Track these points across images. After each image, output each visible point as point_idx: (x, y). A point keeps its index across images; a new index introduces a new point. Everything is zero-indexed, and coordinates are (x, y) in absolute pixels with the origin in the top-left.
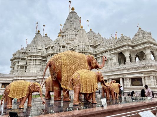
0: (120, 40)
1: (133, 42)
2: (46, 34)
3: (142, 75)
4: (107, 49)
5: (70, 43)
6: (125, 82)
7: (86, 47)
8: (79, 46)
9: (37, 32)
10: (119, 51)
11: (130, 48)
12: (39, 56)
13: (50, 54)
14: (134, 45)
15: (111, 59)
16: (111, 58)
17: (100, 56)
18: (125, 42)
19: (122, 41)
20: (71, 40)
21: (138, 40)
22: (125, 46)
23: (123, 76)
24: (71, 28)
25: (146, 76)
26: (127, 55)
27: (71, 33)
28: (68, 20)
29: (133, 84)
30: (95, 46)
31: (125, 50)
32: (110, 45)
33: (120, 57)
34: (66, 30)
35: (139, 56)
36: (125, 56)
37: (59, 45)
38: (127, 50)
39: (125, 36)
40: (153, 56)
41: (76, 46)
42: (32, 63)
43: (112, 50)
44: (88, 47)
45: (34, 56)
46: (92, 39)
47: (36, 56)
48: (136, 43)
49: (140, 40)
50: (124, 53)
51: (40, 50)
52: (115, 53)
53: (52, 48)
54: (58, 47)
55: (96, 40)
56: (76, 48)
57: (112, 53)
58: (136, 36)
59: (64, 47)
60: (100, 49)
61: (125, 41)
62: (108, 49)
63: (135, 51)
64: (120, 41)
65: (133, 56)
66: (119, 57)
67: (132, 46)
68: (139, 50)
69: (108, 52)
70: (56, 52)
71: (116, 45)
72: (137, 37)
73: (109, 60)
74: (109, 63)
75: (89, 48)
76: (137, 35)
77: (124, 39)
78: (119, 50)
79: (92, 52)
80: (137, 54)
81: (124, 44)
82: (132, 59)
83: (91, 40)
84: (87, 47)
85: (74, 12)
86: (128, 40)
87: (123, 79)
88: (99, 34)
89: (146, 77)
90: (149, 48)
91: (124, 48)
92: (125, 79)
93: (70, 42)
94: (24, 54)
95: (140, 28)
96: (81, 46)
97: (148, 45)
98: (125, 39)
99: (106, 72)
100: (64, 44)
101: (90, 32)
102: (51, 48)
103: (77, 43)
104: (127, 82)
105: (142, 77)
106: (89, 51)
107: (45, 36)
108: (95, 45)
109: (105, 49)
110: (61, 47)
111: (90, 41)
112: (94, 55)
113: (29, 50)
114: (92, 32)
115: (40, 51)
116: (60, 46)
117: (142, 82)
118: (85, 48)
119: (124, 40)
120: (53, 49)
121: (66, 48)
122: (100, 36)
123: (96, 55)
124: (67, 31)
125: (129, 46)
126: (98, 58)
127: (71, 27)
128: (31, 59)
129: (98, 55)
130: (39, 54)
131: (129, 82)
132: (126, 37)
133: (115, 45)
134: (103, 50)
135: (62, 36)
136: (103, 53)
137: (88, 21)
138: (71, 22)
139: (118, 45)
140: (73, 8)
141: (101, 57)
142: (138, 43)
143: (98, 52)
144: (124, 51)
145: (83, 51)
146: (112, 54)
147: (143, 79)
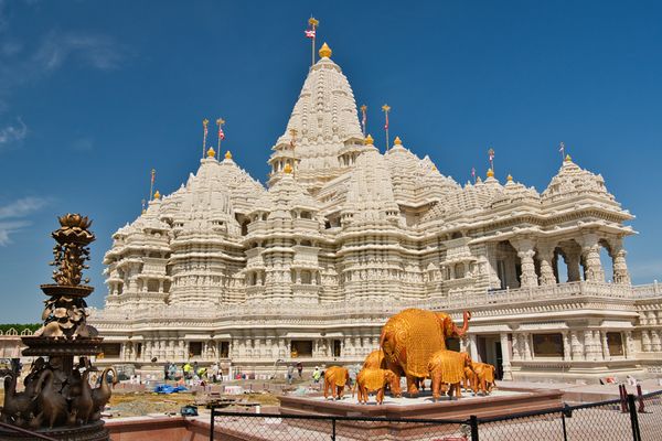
1: (546, 207)
3: (564, 326)
4: (459, 225)
8: (363, 213)
11: (535, 228)
12: (218, 245)
13: (259, 239)
15: (471, 264)
16: (472, 258)
17: (435, 248)
18: (519, 208)
19: (509, 202)
21: (561, 203)
22: (518, 221)
23: (511, 328)
24: (321, 130)
26: (525, 251)
27: (320, 149)
30: (418, 209)
31: (520, 235)
32: (471, 213)
33: (503, 256)
36: (519, 255)
37: (288, 207)
38: (526, 236)
40: (610, 255)
41: (352, 212)
42: (194, 272)
43: (476, 230)
44: (393, 216)
45: (199, 245)
46: (405, 181)
47: (206, 245)
48: (555, 213)
50: (515, 245)
51: (221, 223)
52: (485, 242)
53: (264, 218)
54: (288, 215)
56: (350, 219)
57: (475, 240)
59: (306, 215)
60: (435, 223)
61: (520, 205)
62: (464, 228)
63: (552, 238)
64: (503, 201)
65: (546, 256)
66: (498, 255)
67: (542, 220)
68: (563, 235)
69: (464, 236)
70: (278, 234)
71: (490, 216)
73: (466, 266)
74: (467, 276)
75: (396, 221)
78: (500, 235)
80: (559, 244)
81: (517, 214)
82: (541, 264)
83: (400, 184)
84: (389, 217)
85: (333, 66)
86: (529, 200)
87: (510, 337)
90: (593, 230)
91: (517, 229)
92: (515, 338)
94: (157, 235)
96: (369, 212)
97: (592, 223)
98: (519, 194)
100: (307, 204)
102: (260, 218)
106: (396, 231)
108: (415, 205)
109: (452, 227)
110: (299, 216)
112: (413, 242)
113: (182, 225)
114: (405, 151)
115: (221, 227)
116: (293, 212)
117: (563, 345)
118: (384, 220)
120: (269, 222)
121: (313, 217)
123: (420, 244)
125: (533, 220)
126: (427, 254)
127: (320, 126)
128: (191, 257)
129: (427, 246)
130: (219, 240)
133: (488, 214)
134: (444, 229)
136: (447, 239)
138: (321, 106)
141: (441, 252)
142: (561, 212)
143: (428, 235)
144: (516, 237)
145: (377, 231)
146: (477, 244)
147: (565, 339)
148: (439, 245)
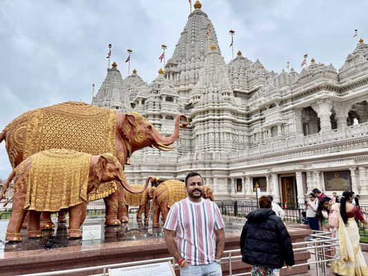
0: (305, 74)
1: (342, 78)
2: (135, 72)
3: (351, 163)
4: (273, 98)
5: (191, 89)
6: (309, 180)
7: (222, 98)
8: (206, 95)
9: (111, 67)
10: (304, 104)
11: (332, 94)
14: (343, 85)
15: (283, 125)
16: (283, 122)
17: (259, 117)
18: (318, 80)
19: (310, 77)
20: (193, 81)
21: (355, 73)
22: (317, 89)
23: (305, 167)
24: (193, 53)
25: (362, 166)
26: (324, 112)
27: (192, 65)
28: (187, 32)
29: (328, 187)
30: (249, 94)
31: (319, 99)
32: (283, 89)
33: (307, 119)
34: (180, 59)
35: (360, 113)
36: (318, 116)
37: (158, 95)
38: (324, 100)
39: (321, 63)
41: (199, 95)
43: (286, 101)
44: (227, 96)
46: (241, 76)
48: (349, 81)
49: (359, 72)
50: (315, 109)
51: (117, 108)
52: (293, 109)
53: (143, 102)
54: (157, 100)
55: (249, 79)
56: (198, 100)
57: (285, 108)
58: (349, 61)
59: (170, 99)
60: (258, 100)
61: (319, 77)
62: (277, 100)
63: (347, 102)
64: (307, 76)
65: (342, 116)
66: (303, 119)
67: (338, 88)
69: (277, 106)
70: (151, 112)
71: (296, 89)
72: (352, 64)
73: (279, 128)
74: (279, 135)
75: (229, 99)
76: (351, 60)
77: (316, 72)
78: (303, 102)
79: (239, 109)
80: (353, 108)
81: (317, 84)
82: (338, 122)
83: (237, 78)
84: (224, 97)
85: (201, 13)
86: (327, 74)
87: (304, 174)
88: (258, 61)
89: (360, 168)
91: (316, 96)
92: (308, 175)
93: (190, 86)
95: (361, 41)
96: (210, 95)
98: (320, 70)
99: (264, 158)
100: (170, 92)
101: (237, 59)
102: (140, 102)
103: (202, 87)
104: (314, 181)
105: (350, 169)
106: (229, 106)
107: (132, 76)
108: (247, 92)
109: (268, 100)
110: (164, 99)
111: (236, 82)
112: (243, 115)
114: (244, 59)
116: (161, 97)
117: (351, 180)
118: (220, 99)
119: (318, 75)
120: (146, 104)
121: (175, 101)
122: (263, 67)
123: (248, 116)
124: (183, 61)
126: (253, 122)
127: (193, 51)
129: (253, 117)
131: (318, 180)
132: (322, 65)
133: (295, 87)
134: (263, 103)
135: (173, 74)
136: (266, 109)
137: (232, 32)
138: (193, 38)
139: (301, 87)
140: (198, 2)
141: (262, 119)
142: (354, 80)
143: (253, 109)
144: (316, 102)
145: (216, 107)
146: (287, 111)
147: (353, 174)
148: (261, 115)
